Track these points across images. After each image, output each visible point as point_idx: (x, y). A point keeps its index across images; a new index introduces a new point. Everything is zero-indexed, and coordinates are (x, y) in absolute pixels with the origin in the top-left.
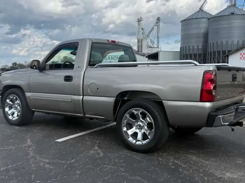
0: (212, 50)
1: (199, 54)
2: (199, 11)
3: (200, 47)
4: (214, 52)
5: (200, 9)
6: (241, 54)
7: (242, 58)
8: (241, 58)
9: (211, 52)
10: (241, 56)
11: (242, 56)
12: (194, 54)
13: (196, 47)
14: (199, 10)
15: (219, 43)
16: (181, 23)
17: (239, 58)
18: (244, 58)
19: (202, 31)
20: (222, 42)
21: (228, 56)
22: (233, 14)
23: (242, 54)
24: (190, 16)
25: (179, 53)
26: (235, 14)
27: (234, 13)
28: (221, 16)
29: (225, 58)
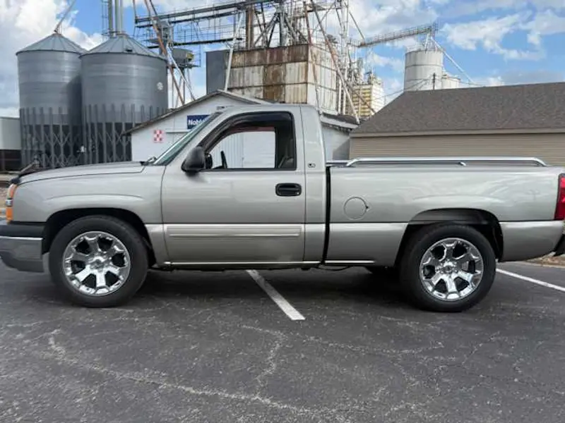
0: (94, 121)
1: (63, 126)
2: (53, 35)
3: (65, 112)
4: (100, 125)
5: (55, 31)
6: (155, 132)
7: (158, 139)
8: (155, 140)
9: (92, 125)
10: (155, 136)
11: (158, 136)
12: (54, 126)
13: (55, 112)
14: (54, 33)
15: (108, 108)
16: (16, 57)
17: (153, 139)
18: (161, 139)
19: (67, 79)
20: (113, 107)
21: (129, 135)
22: (129, 51)
23: (158, 133)
24: (37, 44)
25: (18, 122)
26: (134, 52)
27: (131, 51)
28: (108, 53)
29: (121, 138)
